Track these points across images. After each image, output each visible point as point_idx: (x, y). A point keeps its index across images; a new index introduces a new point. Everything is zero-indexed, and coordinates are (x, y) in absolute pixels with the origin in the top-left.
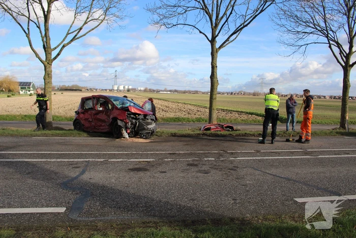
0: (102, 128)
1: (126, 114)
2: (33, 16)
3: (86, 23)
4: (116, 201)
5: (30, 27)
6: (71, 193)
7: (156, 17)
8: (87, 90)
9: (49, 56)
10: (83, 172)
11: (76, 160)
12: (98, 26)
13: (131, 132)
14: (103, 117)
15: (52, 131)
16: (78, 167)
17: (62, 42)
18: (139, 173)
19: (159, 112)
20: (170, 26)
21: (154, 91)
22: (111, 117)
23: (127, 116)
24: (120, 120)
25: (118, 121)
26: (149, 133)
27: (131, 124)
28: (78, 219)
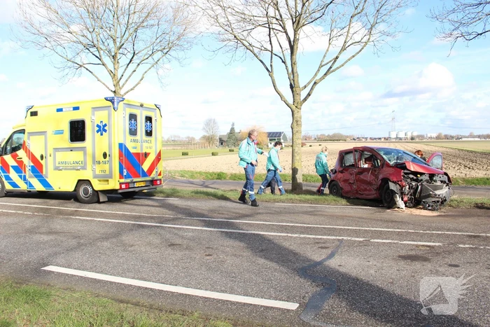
0: (367, 192)
1: (402, 174)
2: (276, 49)
3: (344, 49)
4: (371, 304)
5: (273, 64)
6: (309, 283)
7: (448, 27)
8: (354, 139)
9: (297, 98)
10: (331, 256)
11: (325, 237)
12: (360, 51)
13: (410, 199)
14: (368, 177)
15: (300, 196)
16: (326, 248)
17: (314, 78)
18: (414, 263)
19: (459, 169)
20: (472, 37)
21: (452, 137)
22: (381, 177)
23: (404, 176)
24: (393, 182)
25: (390, 183)
26: (438, 202)
27: (409, 188)
28: (312, 323)
